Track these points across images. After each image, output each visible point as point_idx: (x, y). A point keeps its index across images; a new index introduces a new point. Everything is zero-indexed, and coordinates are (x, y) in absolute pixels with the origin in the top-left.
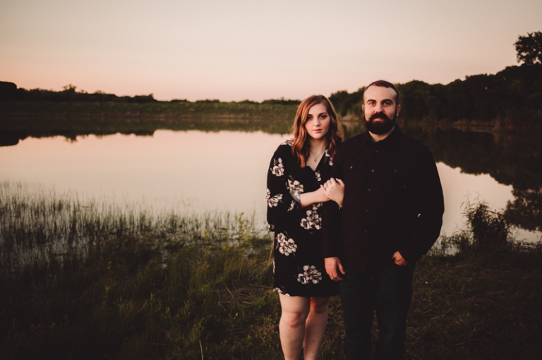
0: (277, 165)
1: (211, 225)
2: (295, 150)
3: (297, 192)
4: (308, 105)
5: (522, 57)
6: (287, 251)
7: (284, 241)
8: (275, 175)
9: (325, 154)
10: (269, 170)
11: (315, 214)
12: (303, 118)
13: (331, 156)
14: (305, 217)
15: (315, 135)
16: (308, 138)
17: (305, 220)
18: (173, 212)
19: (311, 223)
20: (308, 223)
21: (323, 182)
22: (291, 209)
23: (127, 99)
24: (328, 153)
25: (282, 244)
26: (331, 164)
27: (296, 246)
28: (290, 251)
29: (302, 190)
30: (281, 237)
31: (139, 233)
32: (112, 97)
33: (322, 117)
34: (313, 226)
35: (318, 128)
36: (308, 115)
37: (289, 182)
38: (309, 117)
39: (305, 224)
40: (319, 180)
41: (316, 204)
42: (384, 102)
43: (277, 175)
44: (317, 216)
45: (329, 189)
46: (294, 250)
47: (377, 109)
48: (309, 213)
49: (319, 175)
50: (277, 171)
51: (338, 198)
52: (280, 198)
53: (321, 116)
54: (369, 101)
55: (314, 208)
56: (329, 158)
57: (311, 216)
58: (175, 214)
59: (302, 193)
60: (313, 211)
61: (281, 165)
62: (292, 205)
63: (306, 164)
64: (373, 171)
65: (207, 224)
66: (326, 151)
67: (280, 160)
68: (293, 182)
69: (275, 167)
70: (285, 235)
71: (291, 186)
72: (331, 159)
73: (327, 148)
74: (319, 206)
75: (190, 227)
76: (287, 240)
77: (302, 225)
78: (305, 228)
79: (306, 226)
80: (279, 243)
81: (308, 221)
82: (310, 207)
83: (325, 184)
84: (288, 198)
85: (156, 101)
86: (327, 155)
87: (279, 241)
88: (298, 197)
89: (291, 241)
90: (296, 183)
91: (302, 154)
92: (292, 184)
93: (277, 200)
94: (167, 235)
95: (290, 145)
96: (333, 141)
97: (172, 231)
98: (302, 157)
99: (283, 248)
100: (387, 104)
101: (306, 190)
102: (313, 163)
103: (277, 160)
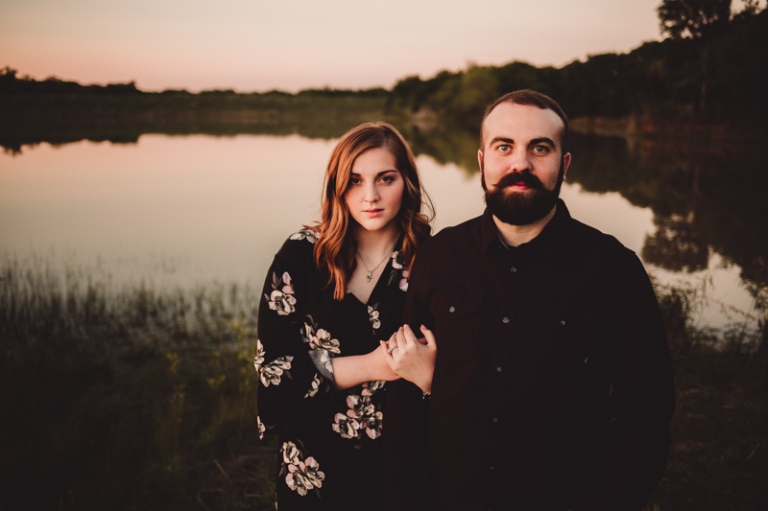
0: (280, 288)
1: (206, 307)
2: (323, 254)
3: (326, 352)
4: (351, 152)
5: (667, 29)
6: (301, 486)
7: (296, 460)
8: (276, 312)
9: (391, 259)
10: (263, 297)
11: (366, 404)
12: (341, 181)
13: (405, 267)
14: (344, 411)
15: (370, 223)
16: (352, 228)
17: (344, 418)
18: (143, 284)
19: (357, 426)
20: (350, 425)
21: (386, 333)
22: (312, 394)
23: (95, 89)
24: (398, 261)
25: (292, 468)
26: (404, 286)
27: (322, 474)
28: (308, 485)
29: (336, 350)
30: (289, 450)
31: (82, 329)
32: (73, 87)
33: (386, 179)
34: (361, 432)
35: (374, 207)
36: (351, 173)
37: (308, 328)
38: (354, 180)
39: (344, 425)
40: (377, 325)
41: (370, 384)
42: (533, 144)
43: (281, 313)
44: (371, 409)
45: (399, 355)
46: (318, 483)
47: (517, 161)
48: (353, 400)
49: (375, 315)
50: (279, 302)
51: (422, 377)
52: (287, 366)
53: (383, 177)
54: (496, 140)
55: (365, 392)
56: (400, 272)
57: (357, 408)
58: (148, 287)
59: (336, 355)
60: (362, 397)
61: (288, 289)
62: (315, 385)
63: (346, 288)
64: (506, 321)
65: (199, 305)
66: (395, 255)
67: (287, 277)
68: (316, 331)
69: (276, 294)
70: (298, 448)
71: (311, 338)
72: (406, 274)
73: (397, 247)
74: (375, 388)
75: (169, 314)
76: (302, 459)
77: (336, 428)
78: (344, 436)
79: (346, 431)
80: (287, 465)
81: (349, 420)
82: (356, 389)
83: (391, 342)
84: (306, 366)
85: (140, 93)
86: (396, 265)
87: (286, 460)
88: (329, 368)
89: (312, 462)
90: (323, 334)
91: (338, 266)
92: (314, 335)
93: (279, 372)
94: (131, 331)
95: (310, 240)
96: (411, 235)
97: (139, 323)
98: (338, 274)
99: (295, 478)
100: (541, 148)
101: (347, 350)
102: (363, 285)
103: (280, 276)
